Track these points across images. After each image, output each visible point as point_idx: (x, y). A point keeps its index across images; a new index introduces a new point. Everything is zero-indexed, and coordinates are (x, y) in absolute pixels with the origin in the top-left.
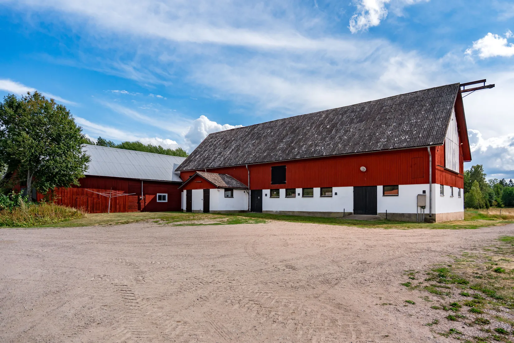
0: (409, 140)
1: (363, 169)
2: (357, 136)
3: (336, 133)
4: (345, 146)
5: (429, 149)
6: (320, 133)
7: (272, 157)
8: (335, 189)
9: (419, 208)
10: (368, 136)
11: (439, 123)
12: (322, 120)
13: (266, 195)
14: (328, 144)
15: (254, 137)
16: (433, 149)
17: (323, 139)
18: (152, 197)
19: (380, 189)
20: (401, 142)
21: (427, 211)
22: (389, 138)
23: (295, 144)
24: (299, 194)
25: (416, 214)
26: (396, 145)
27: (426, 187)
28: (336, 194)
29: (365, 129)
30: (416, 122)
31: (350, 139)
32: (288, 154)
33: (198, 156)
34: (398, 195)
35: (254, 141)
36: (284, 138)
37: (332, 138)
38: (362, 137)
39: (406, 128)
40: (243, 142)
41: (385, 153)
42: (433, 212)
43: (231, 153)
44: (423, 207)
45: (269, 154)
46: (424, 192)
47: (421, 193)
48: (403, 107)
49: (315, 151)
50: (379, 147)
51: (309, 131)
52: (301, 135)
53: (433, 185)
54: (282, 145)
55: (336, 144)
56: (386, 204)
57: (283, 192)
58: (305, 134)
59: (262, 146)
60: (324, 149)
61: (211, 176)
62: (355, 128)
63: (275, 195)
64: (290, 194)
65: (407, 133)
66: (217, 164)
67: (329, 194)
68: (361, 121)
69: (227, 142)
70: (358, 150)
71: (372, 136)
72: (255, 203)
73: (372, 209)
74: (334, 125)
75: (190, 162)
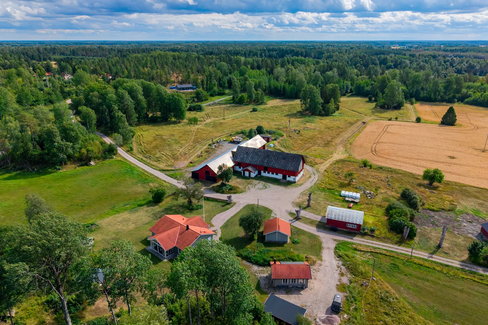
0: (293, 169)
1: (284, 172)
3: (279, 161)
4: (281, 167)
5: (296, 171)
6: (275, 160)
7: (264, 164)
9: (294, 180)
11: (298, 166)
12: (275, 155)
13: (262, 172)
15: (256, 154)
17: (276, 162)
19: (287, 176)
22: (289, 167)
23: (269, 162)
24: (271, 173)
25: (293, 182)
28: (279, 175)
29: (285, 163)
30: (294, 164)
31: (282, 164)
32: (268, 165)
34: (290, 178)
35: (257, 156)
36: (266, 158)
37: (278, 163)
38: (284, 166)
39: (292, 165)
40: (253, 155)
41: (288, 171)
42: (296, 181)
43: (251, 159)
47: (294, 178)
48: (292, 158)
49: (274, 166)
50: (287, 169)
53: (296, 177)
54: (266, 161)
55: (279, 165)
56: (288, 179)
57: (267, 172)
58: (271, 159)
59: (260, 159)
60: (277, 166)
61: (250, 168)
62: (283, 161)
63: (265, 172)
64: (269, 173)
65: (293, 167)
66: (248, 162)
67: (277, 175)
68: (284, 159)
69: (247, 153)
70: (284, 169)
71: (286, 165)
72: (260, 173)
73: (286, 179)
74: (278, 158)
75: (237, 158)
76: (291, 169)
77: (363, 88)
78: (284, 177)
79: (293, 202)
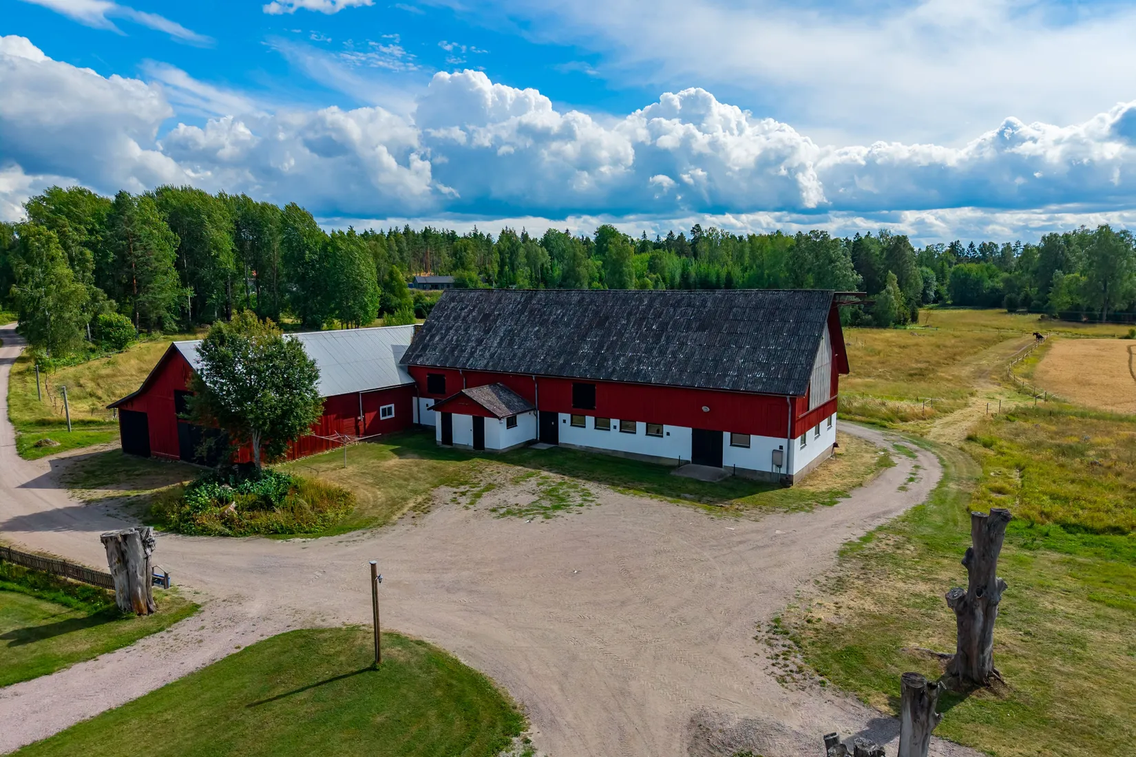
0: (765, 380)
1: (705, 409)
2: (697, 357)
3: (667, 343)
4: (681, 372)
5: (788, 400)
6: (643, 338)
7: (573, 368)
8: (666, 428)
9: (774, 466)
10: (712, 360)
11: (803, 359)
12: (644, 311)
13: (564, 421)
14: (658, 364)
15: (534, 318)
16: (793, 400)
17: (649, 351)
18: (373, 414)
19: (727, 436)
20: (756, 381)
21: (783, 471)
22: (740, 372)
23: (607, 350)
24: (615, 427)
25: (771, 473)
26: (749, 385)
27: (783, 442)
28: (668, 434)
29: (709, 347)
30: (776, 350)
31: (688, 358)
32: (598, 370)
33: (437, 339)
34: (749, 447)
35: (537, 328)
36: (587, 334)
37: (662, 353)
38: (703, 360)
39: (762, 358)
40: (516, 324)
41: (734, 394)
42: (790, 474)
43: (500, 344)
44: (780, 466)
45: (567, 363)
46: (781, 447)
47: (778, 449)
48: (761, 316)
49: (639, 371)
50: (727, 385)
51: (625, 327)
52: (615, 335)
53: (791, 440)
54: (586, 349)
55: (669, 366)
56: (734, 456)
57: (590, 420)
58: (620, 334)
59: (552, 342)
60: (652, 372)
61: (483, 395)
62: (694, 340)
63: (578, 423)
64: (602, 425)
65: (764, 367)
66: (481, 365)
67: (659, 434)
68: (701, 328)
69: (486, 317)
70: (699, 382)
71: (717, 361)
72: (548, 431)
73: (716, 459)
74: (663, 326)
75: (425, 348)
76: (756, 380)
77: (979, 282)
78: (706, 450)
79: (777, 626)
